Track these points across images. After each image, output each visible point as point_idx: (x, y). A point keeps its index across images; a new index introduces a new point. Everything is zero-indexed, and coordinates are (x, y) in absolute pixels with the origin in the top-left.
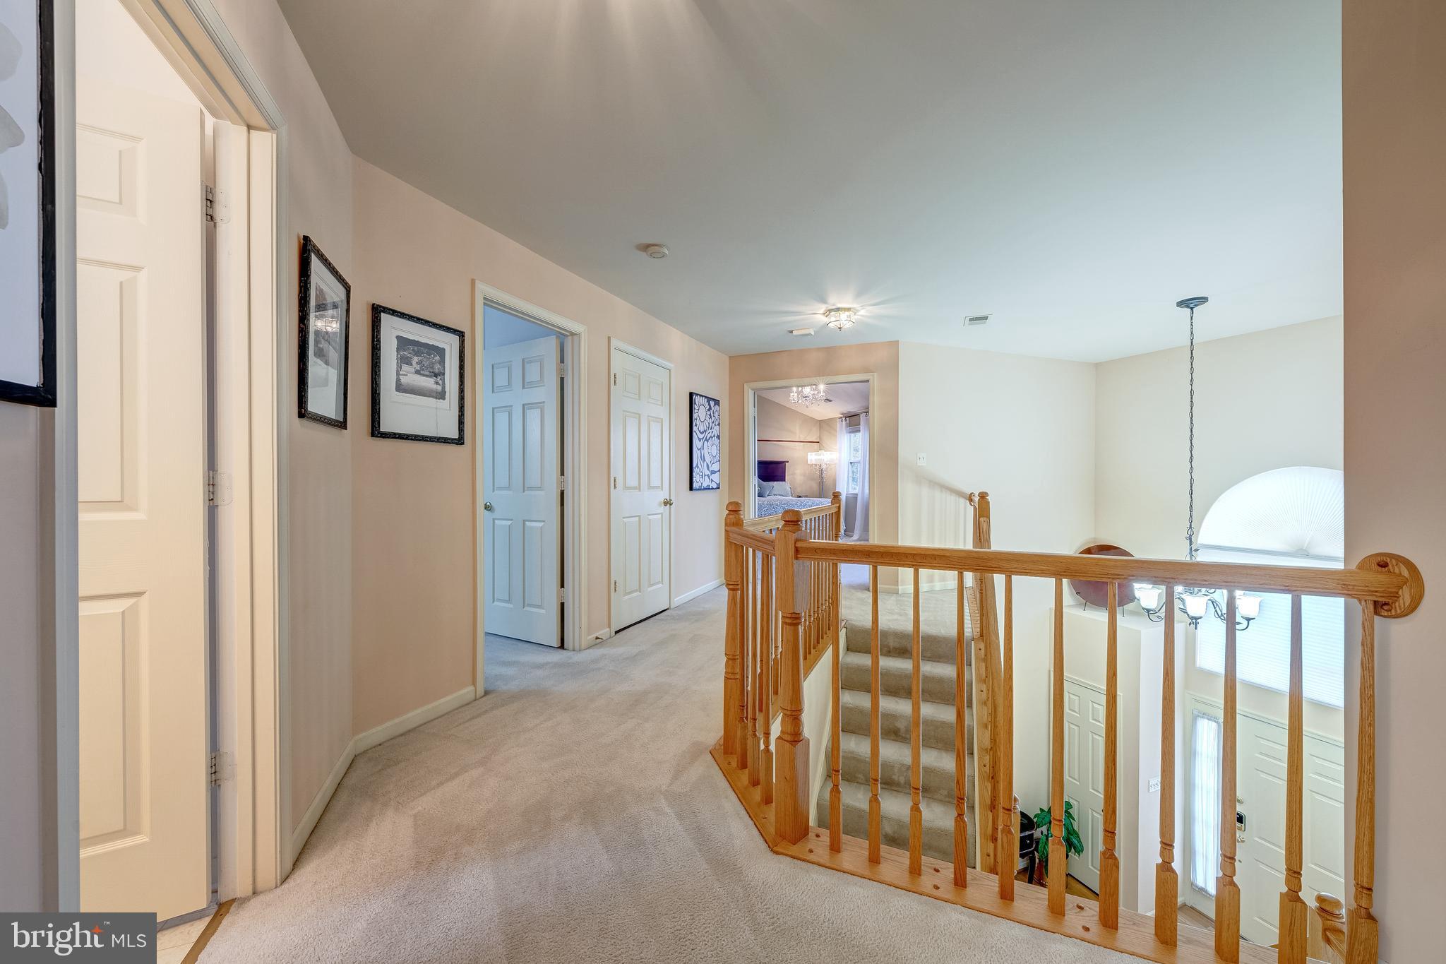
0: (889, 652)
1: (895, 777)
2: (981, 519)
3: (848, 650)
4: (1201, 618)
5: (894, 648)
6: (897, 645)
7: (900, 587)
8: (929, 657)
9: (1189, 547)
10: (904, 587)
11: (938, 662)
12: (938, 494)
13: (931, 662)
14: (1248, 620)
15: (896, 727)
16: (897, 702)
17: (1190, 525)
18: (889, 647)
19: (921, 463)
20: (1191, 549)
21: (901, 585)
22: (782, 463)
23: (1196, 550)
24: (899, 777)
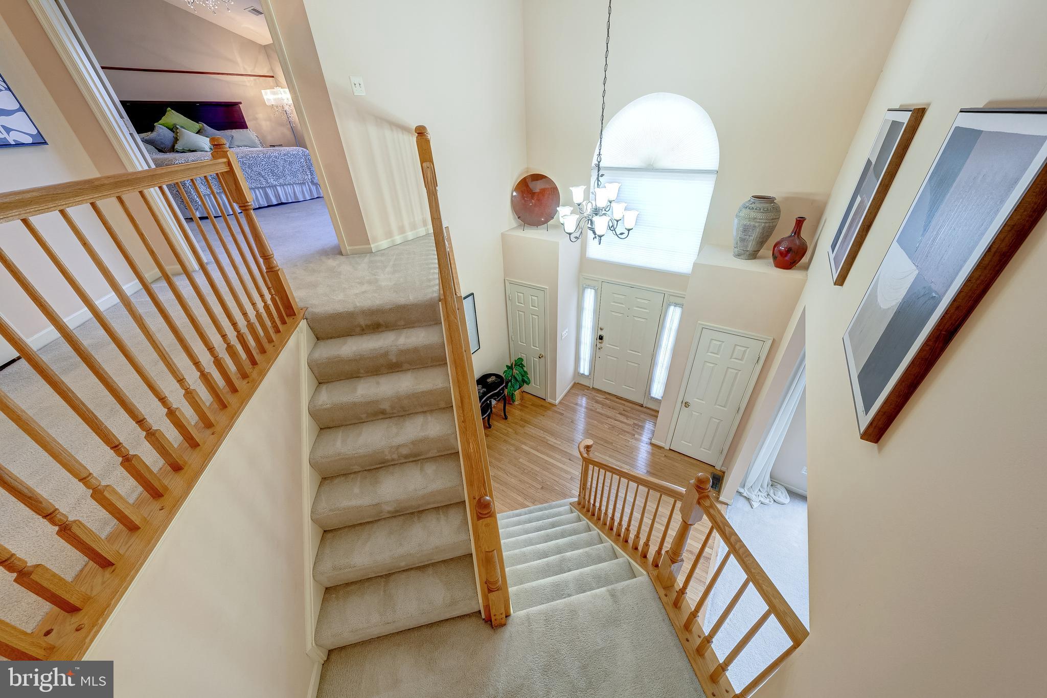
0: (363, 330)
1: (389, 457)
2: (424, 164)
3: (318, 339)
4: (603, 235)
5: (366, 326)
6: (369, 323)
7: (372, 246)
8: (404, 326)
9: (597, 174)
10: (376, 244)
11: (413, 327)
12: (388, 133)
13: (405, 330)
14: (629, 230)
15: (380, 408)
16: (378, 383)
17: (600, 153)
18: (360, 326)
19: (359, 92)
20: (598, 175)
21: (373, 243)
22: (237, 104)
23: (602, 175)
24: (391, 456)
